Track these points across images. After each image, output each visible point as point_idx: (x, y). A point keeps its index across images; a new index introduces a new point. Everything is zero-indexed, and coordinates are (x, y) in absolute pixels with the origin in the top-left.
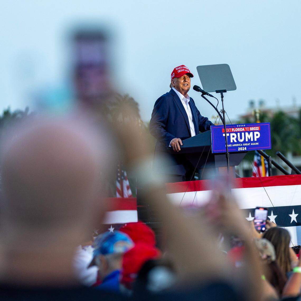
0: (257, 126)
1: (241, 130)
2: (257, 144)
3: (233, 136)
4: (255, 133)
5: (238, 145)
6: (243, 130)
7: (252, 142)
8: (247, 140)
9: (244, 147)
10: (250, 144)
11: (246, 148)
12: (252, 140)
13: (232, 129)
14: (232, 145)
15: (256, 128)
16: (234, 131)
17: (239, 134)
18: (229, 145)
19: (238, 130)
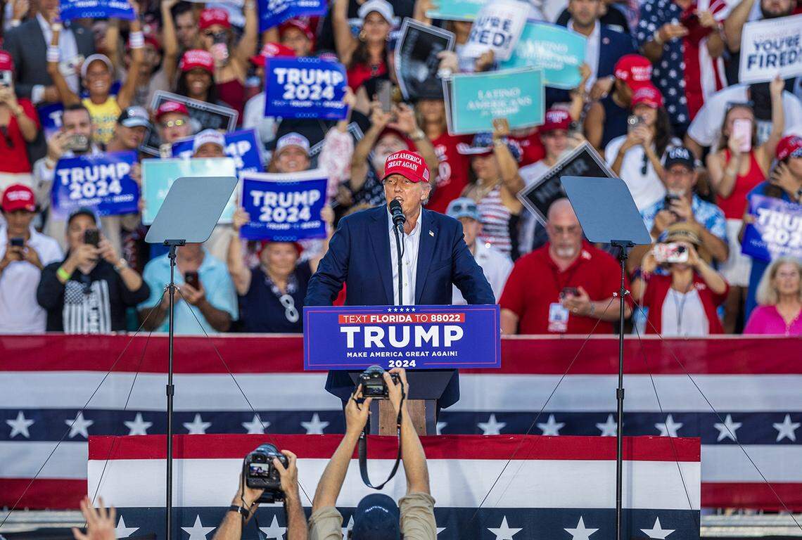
0: (454, 313)
1: (400, 321)
2: (452, 353)
3: (374, 334)
4: (448, 329)
5: (388, 354)
6: (409, 319)
7: (436, 349)
8: (418, 344)
9: (410, 359)
10: (427, 353)
11: (413, 361)
12: (436, 344)
13: (372, 317)
14: (369, 355)
15: (450, 318)
16: (378, 321)
17: (392, 330)
18: (360, 355)
19: (392, 318)
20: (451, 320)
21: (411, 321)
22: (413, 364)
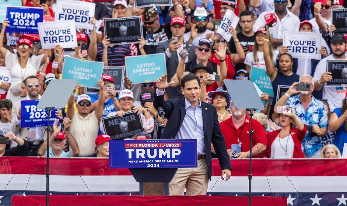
0: (177, 143)
1: (152, 146)
2: (176, 161)
3: (141, 152)
4: (174, 150)
5: (147, 161)
6: (156, 145)
7: (169, 159)
8: (160, 157)
9: (157, 164)
10: (164, 161)
11: (158, 165)
12: (168, 157)
13: (140, 144)
14: (138, 161)
15: (175, 145)
16: (142, 146)
17: (149, 150)
18: (134, 162)
19: (148, 145)
20: (175, 146)
21: (157, 146)
22: (158, 166)
